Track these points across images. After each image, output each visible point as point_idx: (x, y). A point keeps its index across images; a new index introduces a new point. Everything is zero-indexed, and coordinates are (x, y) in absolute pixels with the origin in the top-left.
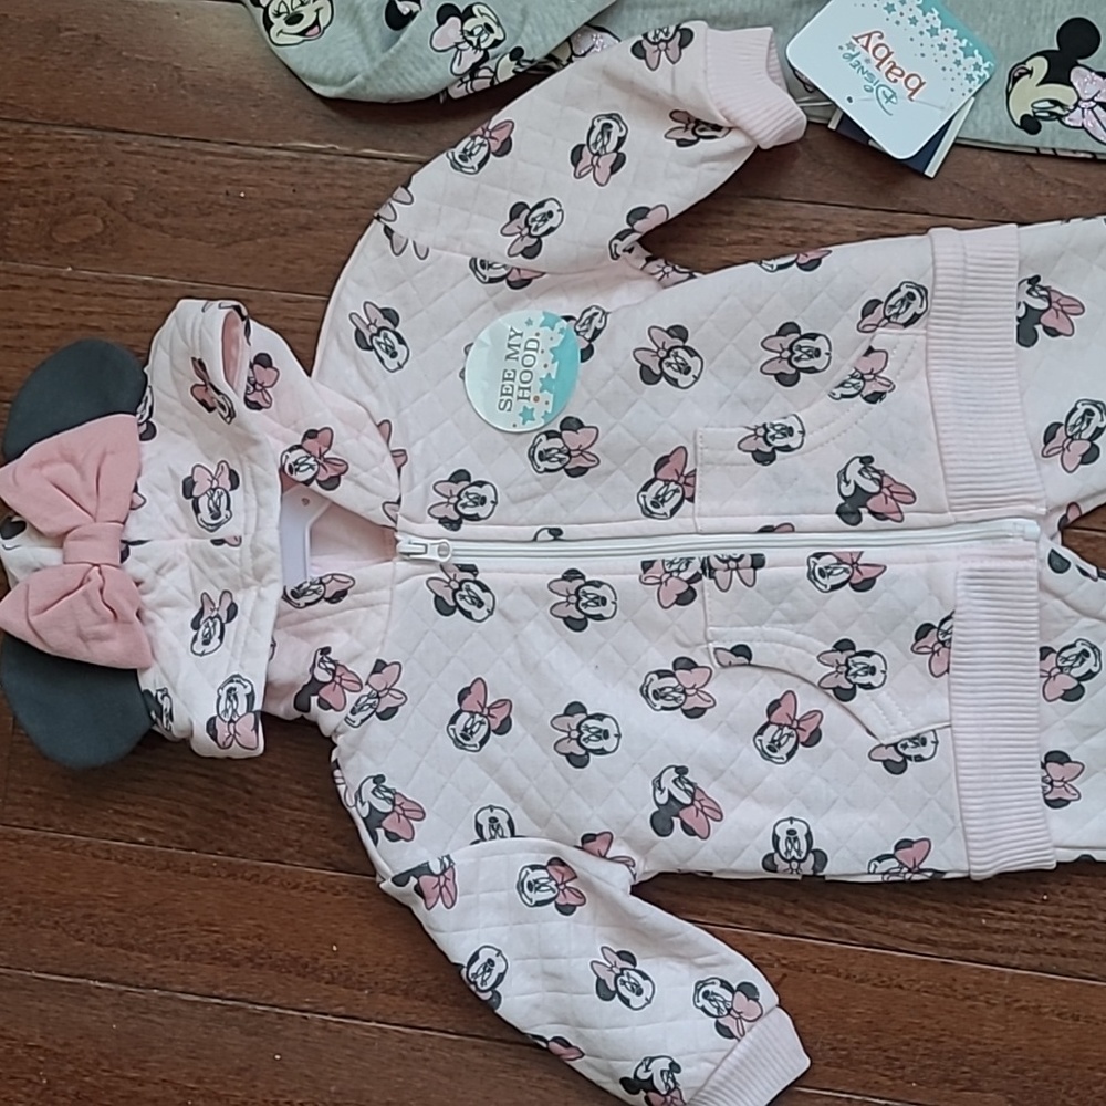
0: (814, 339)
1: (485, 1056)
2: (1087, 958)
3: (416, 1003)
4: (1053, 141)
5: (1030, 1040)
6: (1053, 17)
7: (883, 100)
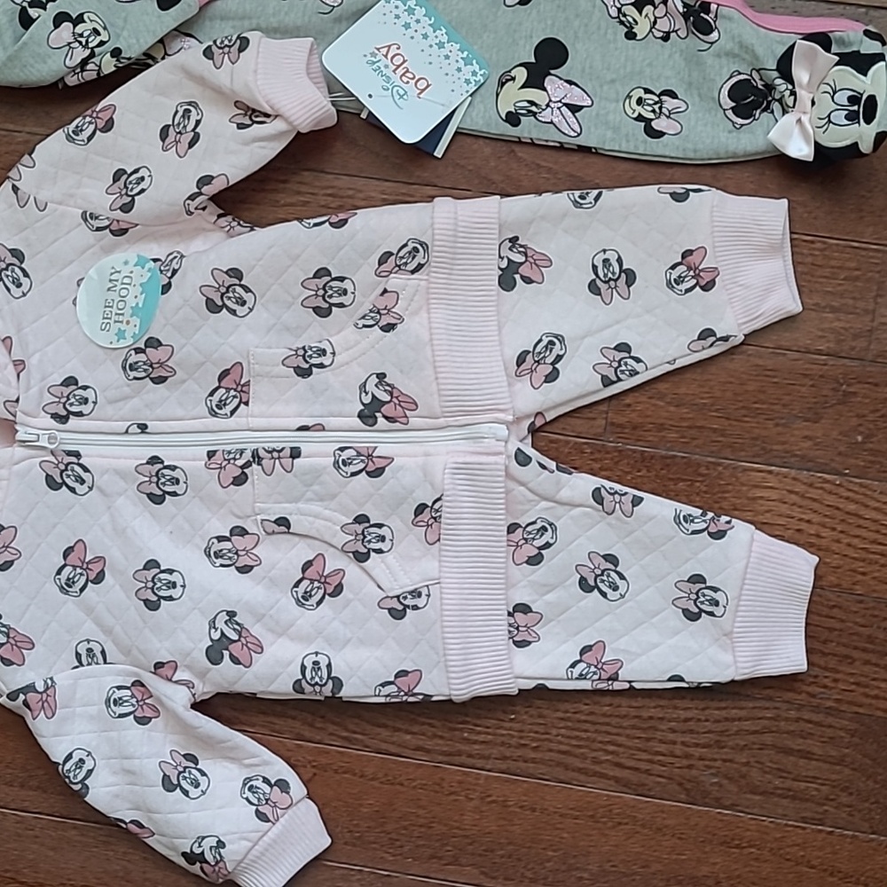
0: (342, 281)
1: (82, 835)
2: (543, 764)
3: (31, 793)
4: (530, 132)
5: (499, 826)
6: (531, 37)
7: (397, 97)
